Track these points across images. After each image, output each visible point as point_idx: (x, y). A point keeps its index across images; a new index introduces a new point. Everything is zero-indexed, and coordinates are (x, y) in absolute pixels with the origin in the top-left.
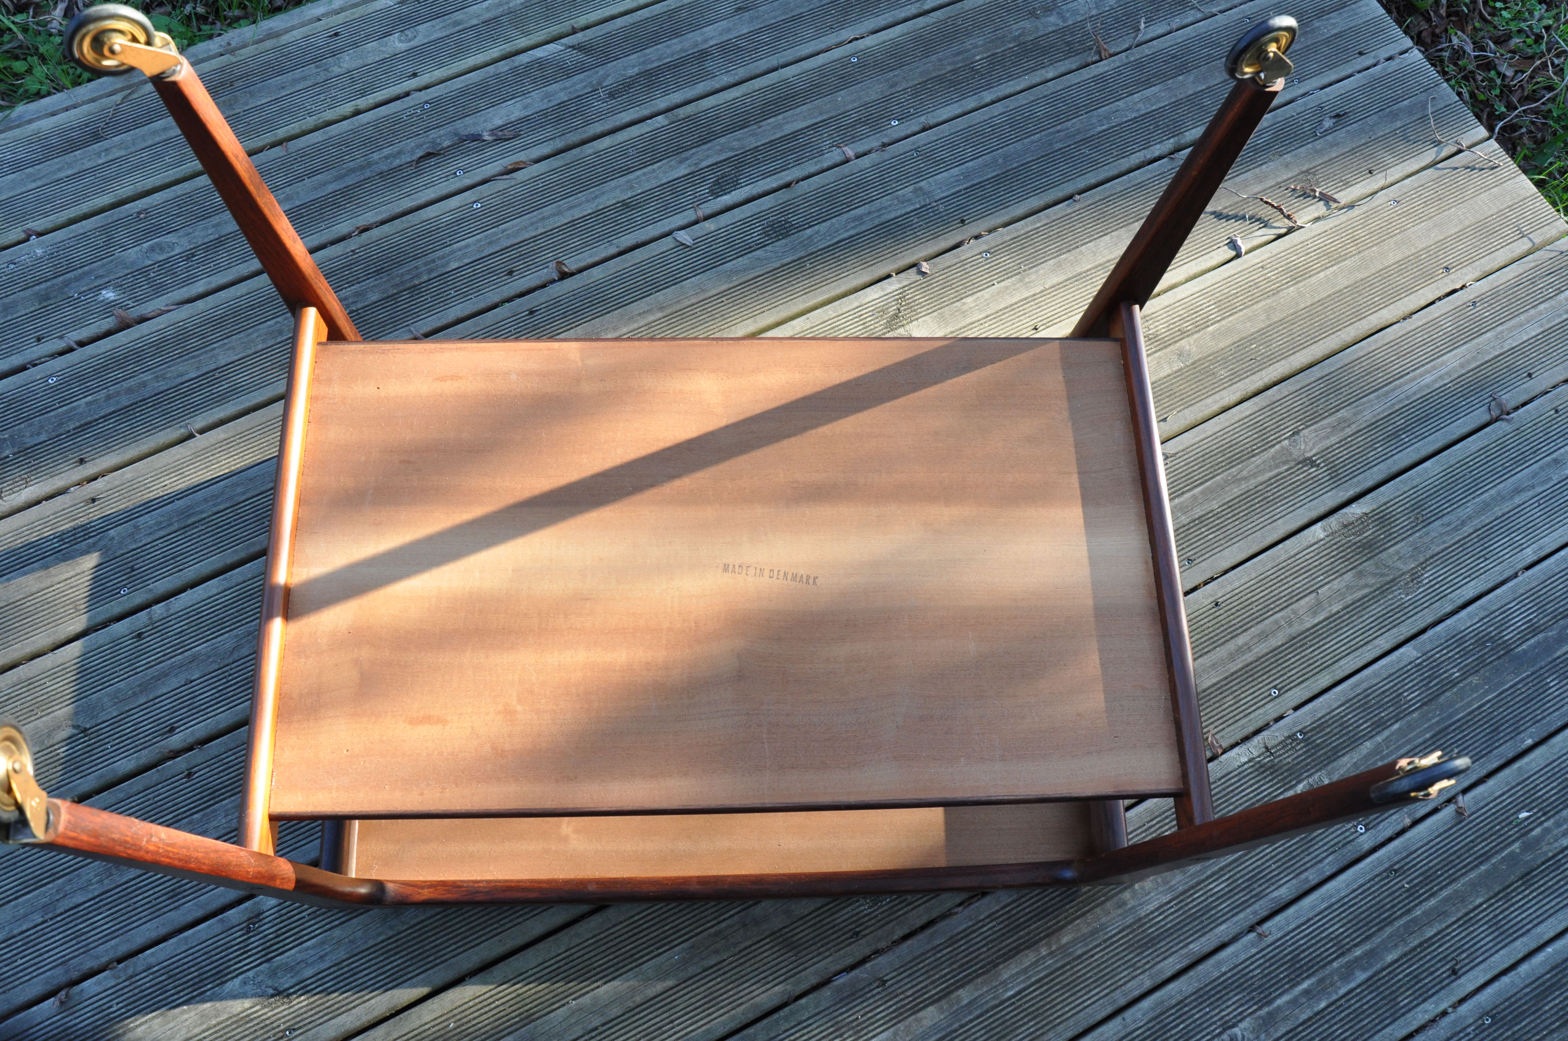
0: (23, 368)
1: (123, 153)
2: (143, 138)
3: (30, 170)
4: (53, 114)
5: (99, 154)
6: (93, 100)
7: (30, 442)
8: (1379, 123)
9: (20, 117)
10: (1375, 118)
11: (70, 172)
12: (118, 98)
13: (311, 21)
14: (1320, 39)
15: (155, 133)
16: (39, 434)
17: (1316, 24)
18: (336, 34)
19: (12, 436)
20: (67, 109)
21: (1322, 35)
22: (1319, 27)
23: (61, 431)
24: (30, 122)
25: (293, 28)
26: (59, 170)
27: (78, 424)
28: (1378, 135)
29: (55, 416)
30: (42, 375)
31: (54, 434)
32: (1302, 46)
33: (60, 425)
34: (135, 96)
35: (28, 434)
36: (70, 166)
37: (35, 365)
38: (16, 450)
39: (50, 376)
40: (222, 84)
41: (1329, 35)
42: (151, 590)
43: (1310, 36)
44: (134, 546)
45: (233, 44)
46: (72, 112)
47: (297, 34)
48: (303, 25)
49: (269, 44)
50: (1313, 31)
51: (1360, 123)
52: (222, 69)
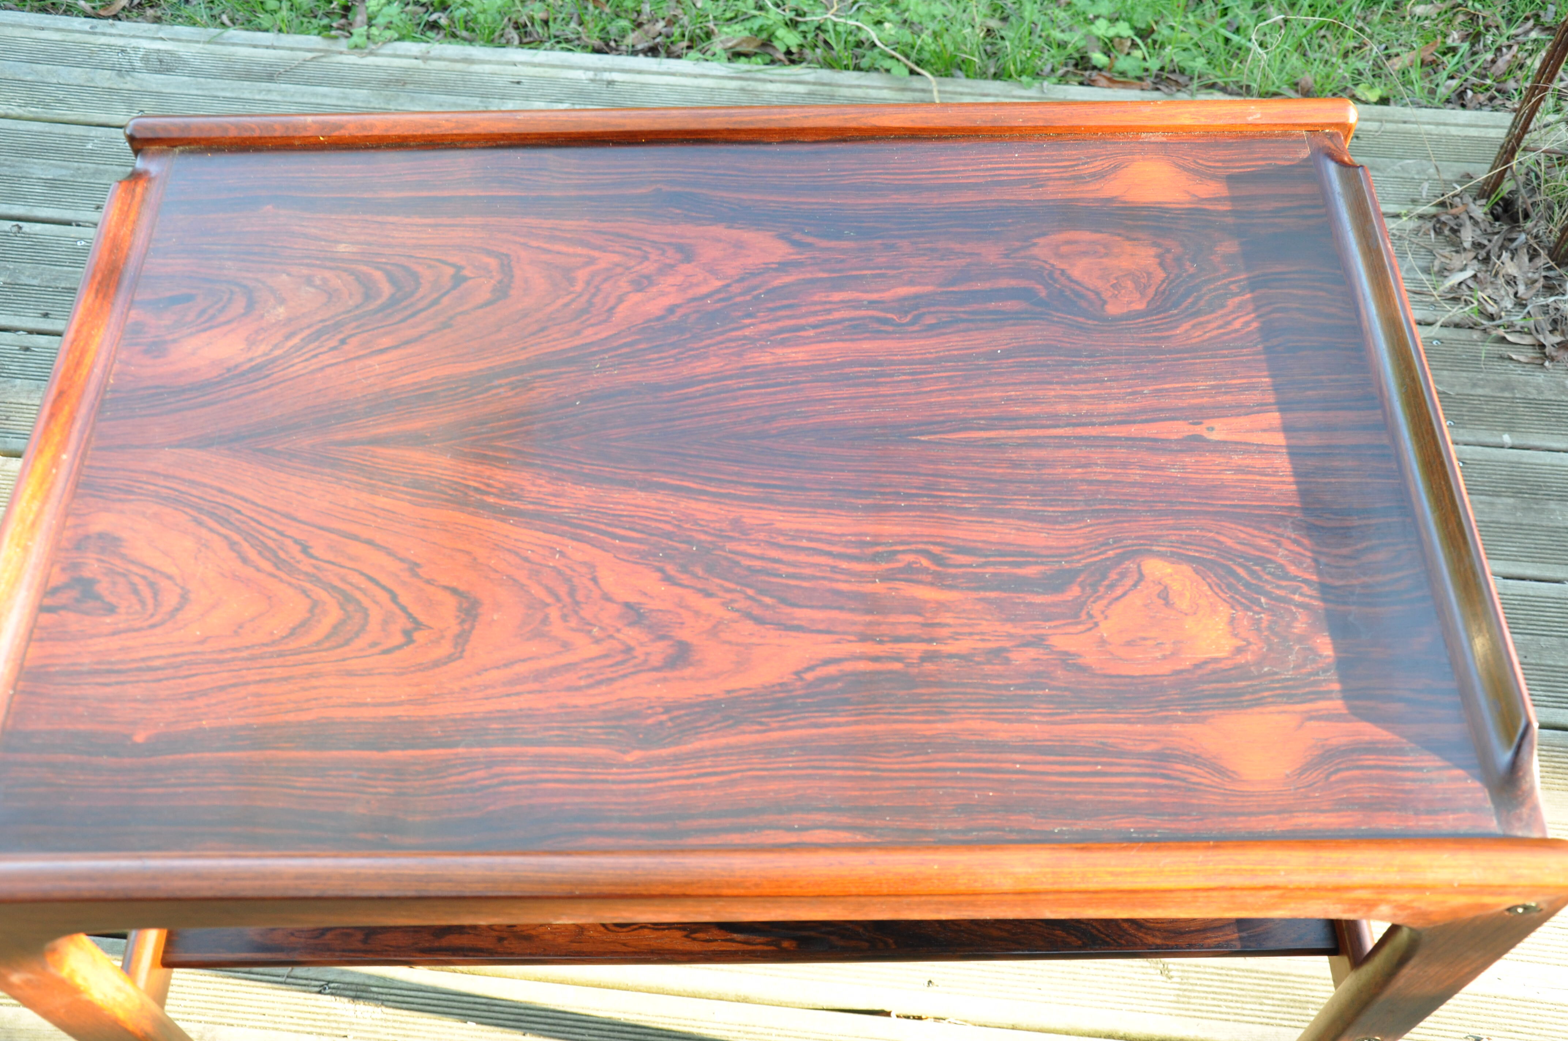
0: (69, 223)
1: (278, 98)
2: (303, 95)
3: (202, 80)
4: (255, 46)
5: (260, 91)
6: (292, 49)
7: (24, 280)
8: (1555, 650)
9: (229, 38)
10: (1555, 641)
11: (228, 94)
12: (310, 55)
13: (507, 63)
14: (1544, 524)
15: (315, 94)
16: (35, 278)
17: (1552, 505)
18: (518, 83)
19: (14, 269)
20: (267, 47)
21: (1551, 520)
22: (1554, 510)
23: (53, 284)
24: (234, 44)
25: (489, 62)
26: (223, 89)
27: (68, 286)
28: (1543, 662)
29: (58, 271)
30: (77, 235)
31: (45, 284)
32: (1513, 521)
33: (55, 279)
34: (324, 60)
35: (27, 273)
36: (233, 90)
37: (78, 225)
38: (9, 281)
39: (81, 239)
40: (397, 81)
41: (1561, 525)
42: (6, 442)
43: (1533, 514)
44: (24, 401)
45: (432, 54)
46: (271, 52)
47: (487, 68)
48: (498, 63)
49: (459, 66)
50: (1542, 511)
51: (1529, 637)
52: (406, 70)
